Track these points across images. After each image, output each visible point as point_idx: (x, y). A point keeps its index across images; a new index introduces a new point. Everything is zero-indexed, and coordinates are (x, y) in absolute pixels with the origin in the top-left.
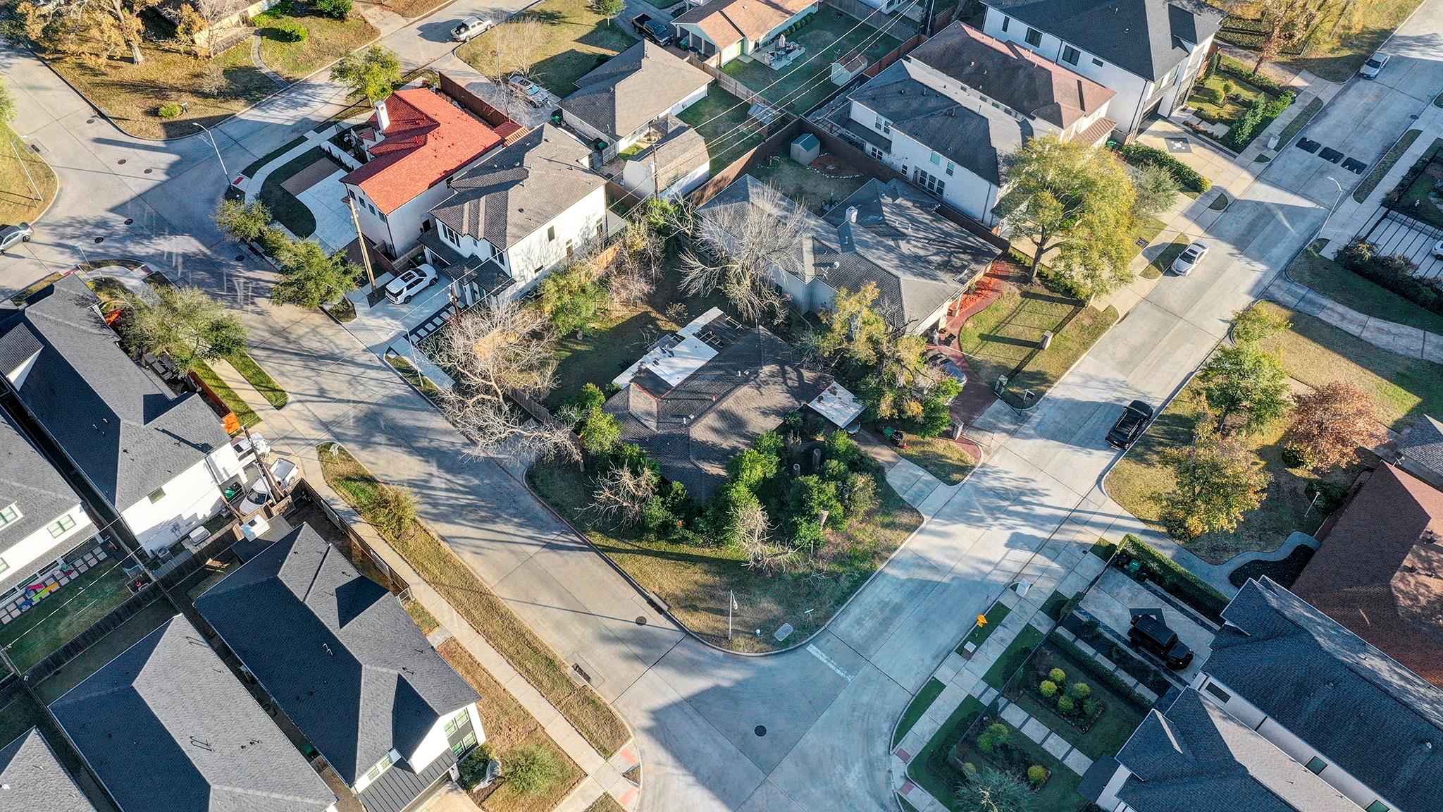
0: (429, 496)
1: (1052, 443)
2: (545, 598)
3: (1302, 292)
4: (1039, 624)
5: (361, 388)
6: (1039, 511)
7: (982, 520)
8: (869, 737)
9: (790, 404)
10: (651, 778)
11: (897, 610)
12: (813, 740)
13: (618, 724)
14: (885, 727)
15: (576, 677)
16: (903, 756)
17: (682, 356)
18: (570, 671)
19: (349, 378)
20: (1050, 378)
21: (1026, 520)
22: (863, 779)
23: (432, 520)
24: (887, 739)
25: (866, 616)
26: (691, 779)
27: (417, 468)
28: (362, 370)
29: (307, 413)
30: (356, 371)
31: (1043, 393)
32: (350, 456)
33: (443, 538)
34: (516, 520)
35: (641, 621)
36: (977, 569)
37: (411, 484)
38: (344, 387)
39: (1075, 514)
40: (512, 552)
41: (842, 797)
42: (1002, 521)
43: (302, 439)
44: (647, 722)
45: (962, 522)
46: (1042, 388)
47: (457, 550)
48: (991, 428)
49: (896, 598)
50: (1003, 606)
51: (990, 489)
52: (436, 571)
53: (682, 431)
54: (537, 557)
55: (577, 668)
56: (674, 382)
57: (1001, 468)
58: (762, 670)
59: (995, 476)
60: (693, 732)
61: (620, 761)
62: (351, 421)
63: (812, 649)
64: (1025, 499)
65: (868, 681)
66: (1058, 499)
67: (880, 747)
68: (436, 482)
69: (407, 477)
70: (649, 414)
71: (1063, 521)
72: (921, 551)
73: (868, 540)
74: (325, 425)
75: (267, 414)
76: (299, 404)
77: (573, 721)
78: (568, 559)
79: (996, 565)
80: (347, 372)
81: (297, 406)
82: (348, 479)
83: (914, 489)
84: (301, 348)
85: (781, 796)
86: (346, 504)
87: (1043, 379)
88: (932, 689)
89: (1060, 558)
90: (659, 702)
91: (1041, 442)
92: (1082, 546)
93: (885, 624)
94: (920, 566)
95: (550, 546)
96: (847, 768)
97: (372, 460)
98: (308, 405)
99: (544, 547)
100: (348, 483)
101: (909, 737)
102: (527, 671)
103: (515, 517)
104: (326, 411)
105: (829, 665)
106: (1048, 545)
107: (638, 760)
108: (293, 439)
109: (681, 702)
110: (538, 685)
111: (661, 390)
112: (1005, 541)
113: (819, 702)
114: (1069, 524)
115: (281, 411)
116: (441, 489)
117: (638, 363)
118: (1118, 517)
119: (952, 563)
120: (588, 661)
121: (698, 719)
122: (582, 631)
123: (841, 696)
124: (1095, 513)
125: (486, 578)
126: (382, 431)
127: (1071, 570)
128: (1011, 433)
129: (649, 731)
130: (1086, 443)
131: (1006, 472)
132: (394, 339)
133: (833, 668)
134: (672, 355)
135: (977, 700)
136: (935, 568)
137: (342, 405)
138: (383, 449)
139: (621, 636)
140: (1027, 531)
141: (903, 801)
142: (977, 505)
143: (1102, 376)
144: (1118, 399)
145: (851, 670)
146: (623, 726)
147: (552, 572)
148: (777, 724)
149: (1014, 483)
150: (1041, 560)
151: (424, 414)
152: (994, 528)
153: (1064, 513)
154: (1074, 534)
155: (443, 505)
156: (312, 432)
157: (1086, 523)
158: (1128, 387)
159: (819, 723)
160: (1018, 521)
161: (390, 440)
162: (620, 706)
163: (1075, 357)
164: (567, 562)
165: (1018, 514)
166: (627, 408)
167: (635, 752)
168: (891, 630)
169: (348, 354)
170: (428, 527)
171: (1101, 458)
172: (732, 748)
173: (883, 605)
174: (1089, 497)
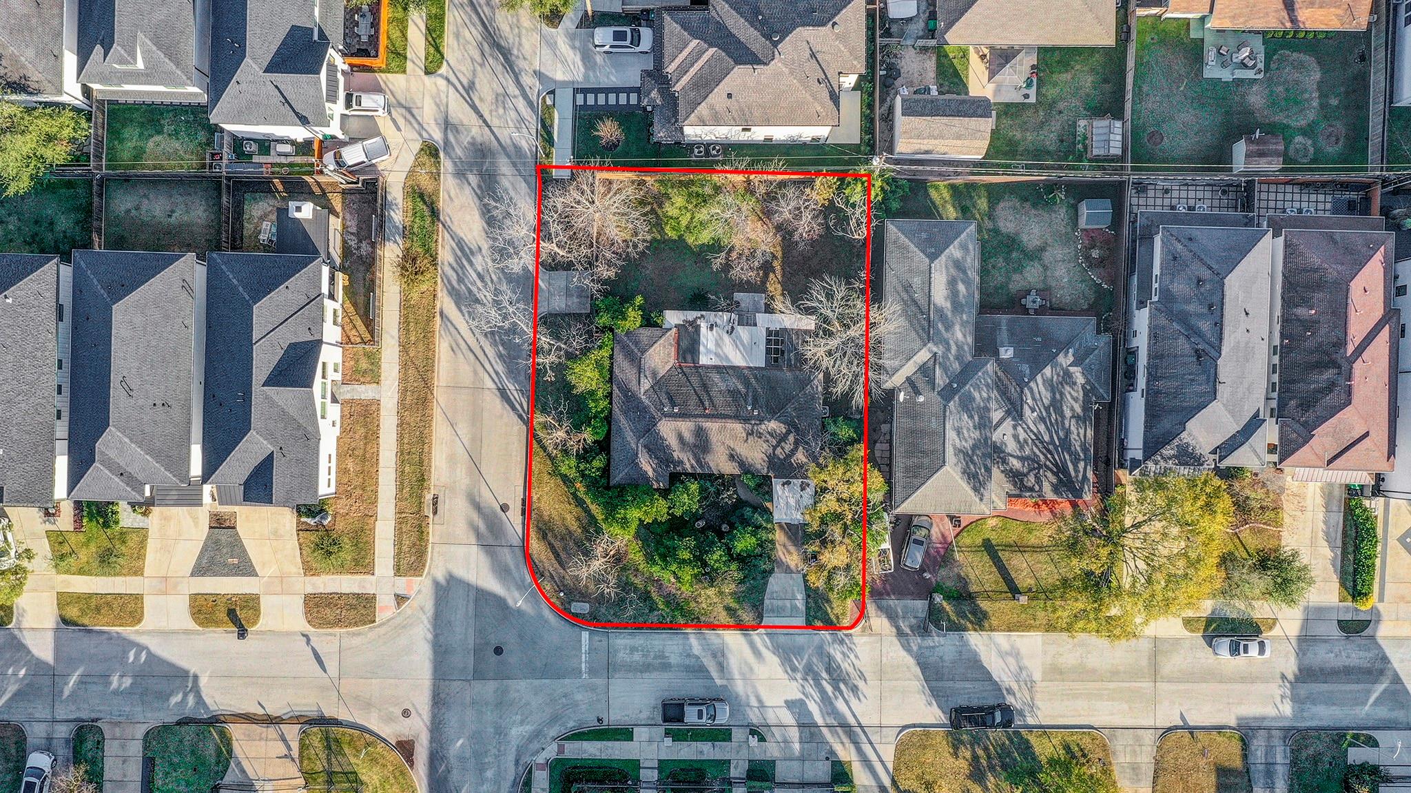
0: (462, 267)
1: (918, 671)
2: (463, 429)
3: (1279, 758)
4: (736, 768)
5: (501, 111)
6: (840, 705)
7: (794, 669)
8: (554, 719)
9: (759, 467)
10: (409, 612)
11: (666, 667)
12: (521, 688)
13: (423, 561)
14: (571, 724)
15: (428, 506)
16: (561, 750)
17: (737, 343)
18: (428, 497)
19: (501, 90)
20: (986, 625)
21: (823, 700)
22: (524, 736)
23: (448, 290)
24: (564, 732)
25: (642, 651)
26: (430, 636)
27: (476, 233)
28: (517, 92)
29: (443, 96)
30: (513, 89)
31: (965, 629)
32: (439, 175)
33: (442, 313)
34: (501, 348)
35: (504, 508)
36: (748, 696)
37: (460, 244)
38: (490, 97)
39: (858, 730)
40: (475, 372)
41: (500, 734)
42: (806, 685)
43: (419, 124)
44: (441, 577)
45: (779, 657)
46: (970, 626)
47: (442, 332)
48: (892, 617)
49: (674, 659)
50: (731, 734)
51: (829, 656)
52: (413, 338)
53: (657, 415)
54: (487, 392)
55: (436, 498)
56: (704, 360)
57: (858, 650)
58: (541, 616)
59: (845, 650)
60: (461, 612)
61: (402, 584)
62: (469, 139)
63: (585, 635)
64: (842, 686)
65: (593, 689)
66: (863, 710)
67: (553, 732)
68: (478, 261)
69: (462, 235)
70: (654, 374)
71: (846, 726)
72: (727, 648)
73: (704, 605)
74: (447, 125)
75: (414, 71)
76: (444, 82)
77: (399, 533)
78: (505, 416)
79: (762, 705)
80: (505, 84)
81: (442, 83)
82: (421, 196)
83: (780, 603)
84: (492, 20)
85: (468, 698)
86: (401, 219)
87: (980, 620)
88: (625, 734)
89: (806, 746)
90: (461, 572)
91: (911, 661)
92: (832, 752)
93: (647, 668)
94: (714, 656)
95: (503, 393)
96: (522, 723)
97: (452, 194)
98: (451, 90)
99: (499, 389)
100: (418, 200)
101: (576, 745)
102: (403, 472)
103: (502, 345)
104: (459, 111)
105: (584, 656)
106: (812, 729)
107: (413, 594)
108: (413, 116)
109: (472, 586)
110: (400, 488)
111: (689, 358)
112: (789, 698)
113: (550, 670)
114: (845, 732)
115: (426, 78)
116: (475, 271)
117: (698, 314)
118: (882, 761)
119: (737, 676)
120: (447, 501)
121: (471, 605)
122: (462, 478)
123: (567, 681)
124: (871, 743)
125: (441, 374)
126: (481, 174)
127: (802, 759)
128: (900, 634)
129: (436, 584)
130: (937, 694)
131: (856, 657)
132: (564, 84)
133: (583, 660)
134: (731, 332)
135: (640, 768)
136: (722, 667)
137: (474, 115)
138: (468, 190)
139: (482, 505)
140: (813, 708)
141: (530, 772)
142: (806, 656)
143: (1026, 662)
144: (1009, 691)
145: (592, 672)
146: (424, 565)
147: (486, 414)
148: (513, 657)
149: (851, 670)
150: (794, 734)
151: (524, 185)
152: (794, 683)
153: (852, 721)
154: (838, 740)
155: (465, 285)
156: (432, 122)
157: (856, 744)
158: (1030, 689)
159: (537, 682)
160: (817, 696)
161: (480, 187)
162: (437, 549)
163: (1029, 628)
164: (501, 416)
165: (823, 692)
166: (643, 352)
167: (416, 588)
168: (646, 675)
169: (521, 64)
170: (439, 295)
171: (932, 714)
172: (471, 642)
173: (661, 655)
174: (884, 729)
